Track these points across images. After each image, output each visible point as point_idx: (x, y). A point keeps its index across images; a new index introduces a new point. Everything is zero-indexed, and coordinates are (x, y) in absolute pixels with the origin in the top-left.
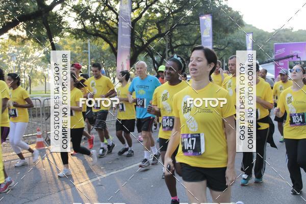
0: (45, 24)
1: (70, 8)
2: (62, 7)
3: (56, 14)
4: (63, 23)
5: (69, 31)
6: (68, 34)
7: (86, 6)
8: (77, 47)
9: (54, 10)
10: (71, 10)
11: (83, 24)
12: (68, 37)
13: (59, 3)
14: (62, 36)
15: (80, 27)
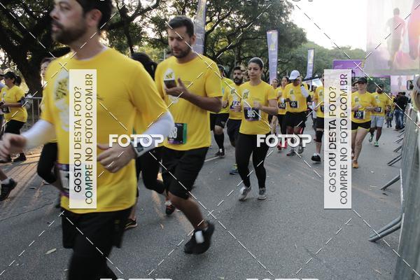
0: (127, 33)
1: (149, 19)
2: (142, 18)
3: (136, 25)
4: (142, 33)
5: (148, 41)
6: (146, 43)
7: (163, 18)
8: (154, 56)
9: (134, 22)
10: (150, 22)
11: (161, 35)
12: (146, 47)
13: (139, 15)
14: (140, 45)
15: (158, 37)
